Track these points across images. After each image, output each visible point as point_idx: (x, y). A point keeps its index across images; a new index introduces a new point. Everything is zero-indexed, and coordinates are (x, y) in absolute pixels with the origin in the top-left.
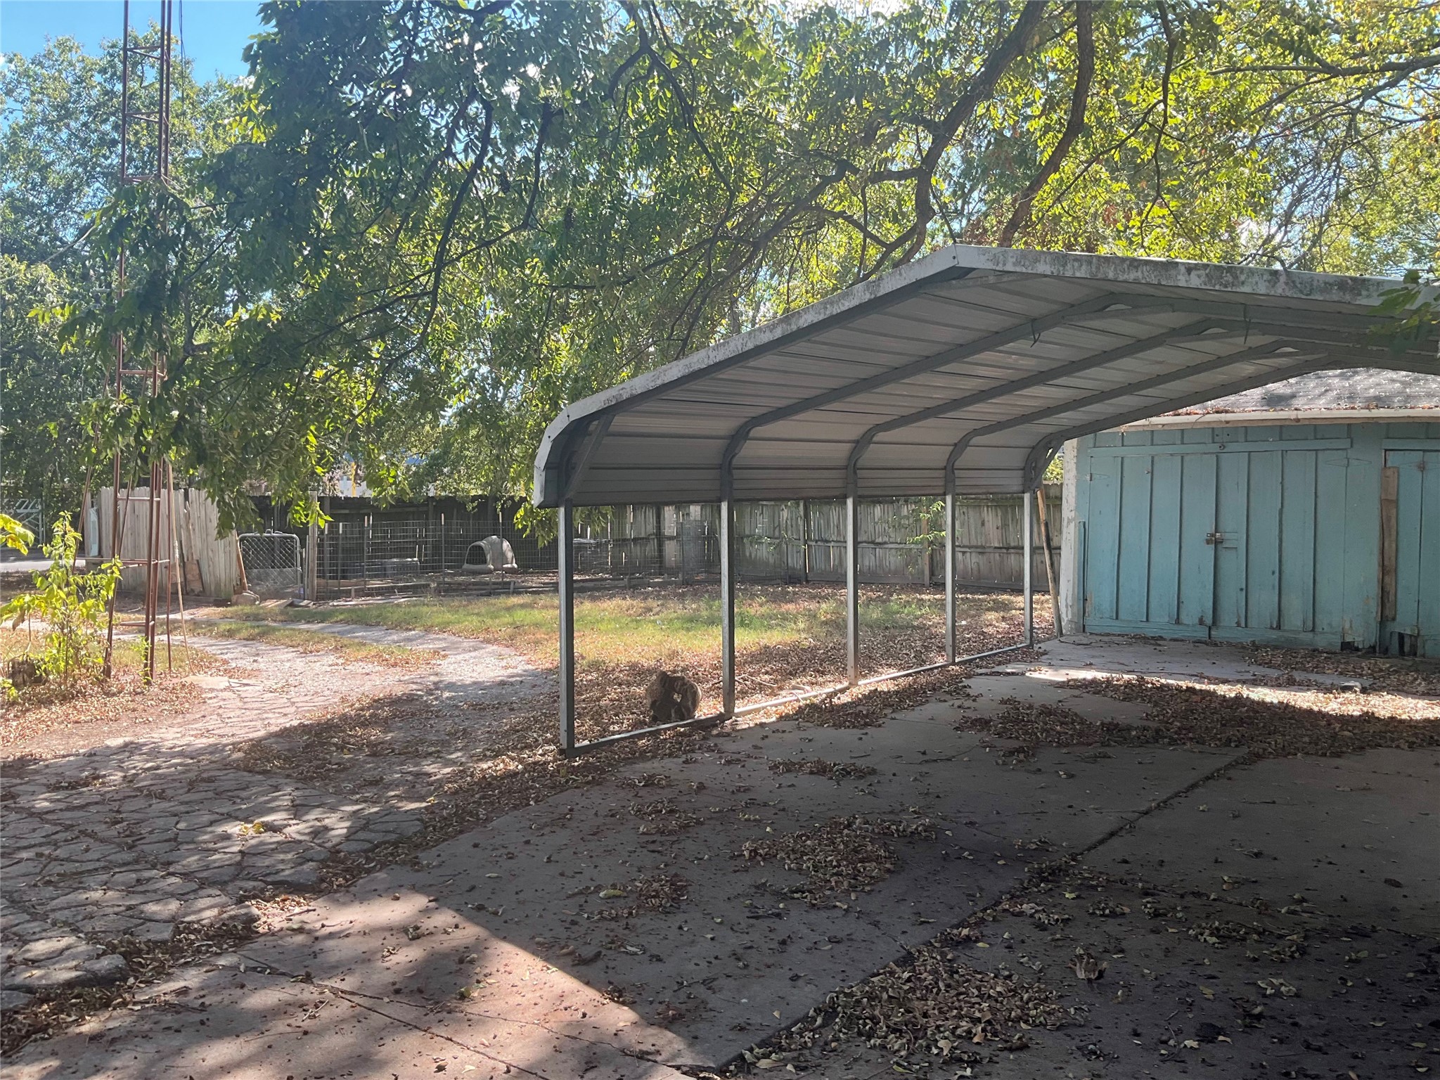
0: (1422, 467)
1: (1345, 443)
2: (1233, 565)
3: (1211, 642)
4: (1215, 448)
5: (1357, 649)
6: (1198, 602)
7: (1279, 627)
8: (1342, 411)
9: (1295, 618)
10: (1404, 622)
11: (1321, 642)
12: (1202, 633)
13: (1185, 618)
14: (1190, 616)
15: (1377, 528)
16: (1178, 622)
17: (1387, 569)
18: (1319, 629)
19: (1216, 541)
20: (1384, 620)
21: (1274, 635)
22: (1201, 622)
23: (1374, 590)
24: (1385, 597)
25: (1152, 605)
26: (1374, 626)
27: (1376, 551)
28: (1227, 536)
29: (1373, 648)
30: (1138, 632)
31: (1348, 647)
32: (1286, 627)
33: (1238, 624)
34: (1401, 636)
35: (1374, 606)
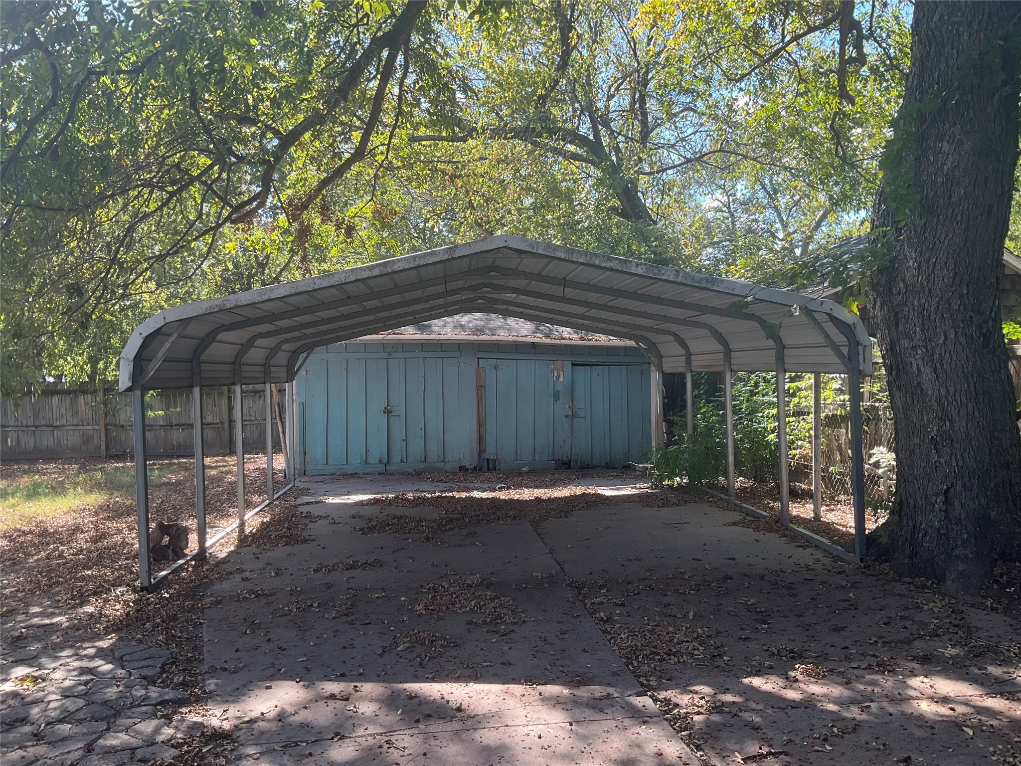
0: (496, 368)
1: (457, 354)
2: (398, 426)
3: (385, 473)
4: (385, 355)
5: (467, 470)
6: (378, 450)
7: (425, 461)
8: (463, 336)
9: (433, 457)
10: (490, 454)
11: (448, 467)
12: (381, 469)
13: (371, 461)
14: (373, 459)
15: (476, 401)
16: (366, 463)
17: (481, 424)
18: (446, 460)
19: (388, 412)
20: (481, 451)
21: (422, 466)
22: (380, 461)
23: (475, 436)
24: (481, 440)
25: (349, 453)
26: (476, 456)
27: (475, 414)
28: (393, 409)
29: (475, 468)
30: (342, 471)
31: (461, 468)
32: (429, 460)
33: (402, 461)
34: (488, 460)
35: (475, 445)
